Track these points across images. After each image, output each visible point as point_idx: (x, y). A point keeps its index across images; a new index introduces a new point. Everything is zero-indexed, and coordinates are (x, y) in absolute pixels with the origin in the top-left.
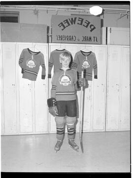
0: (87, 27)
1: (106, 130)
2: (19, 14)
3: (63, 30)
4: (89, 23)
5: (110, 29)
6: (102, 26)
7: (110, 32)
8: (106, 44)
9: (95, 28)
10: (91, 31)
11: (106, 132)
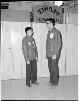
0: (54, 13)
1: (66, 75)
2: (8, 5)
3: (40, 14)
4: (56, 10)
5: (68, 14)
6: (63, 12)
7: (68, 16)
8: (66, 23)
9: (59, 13)
10: (57, 15)
11: (65, 76)
